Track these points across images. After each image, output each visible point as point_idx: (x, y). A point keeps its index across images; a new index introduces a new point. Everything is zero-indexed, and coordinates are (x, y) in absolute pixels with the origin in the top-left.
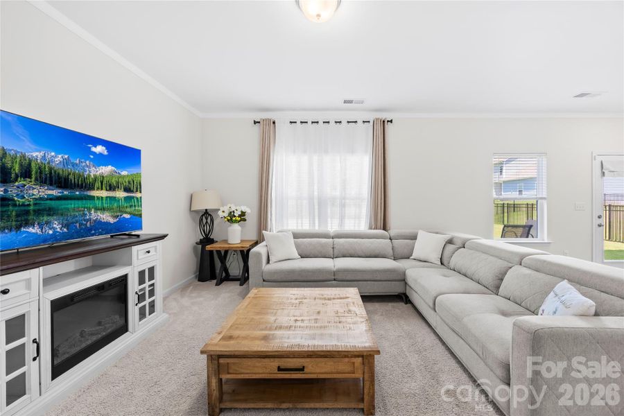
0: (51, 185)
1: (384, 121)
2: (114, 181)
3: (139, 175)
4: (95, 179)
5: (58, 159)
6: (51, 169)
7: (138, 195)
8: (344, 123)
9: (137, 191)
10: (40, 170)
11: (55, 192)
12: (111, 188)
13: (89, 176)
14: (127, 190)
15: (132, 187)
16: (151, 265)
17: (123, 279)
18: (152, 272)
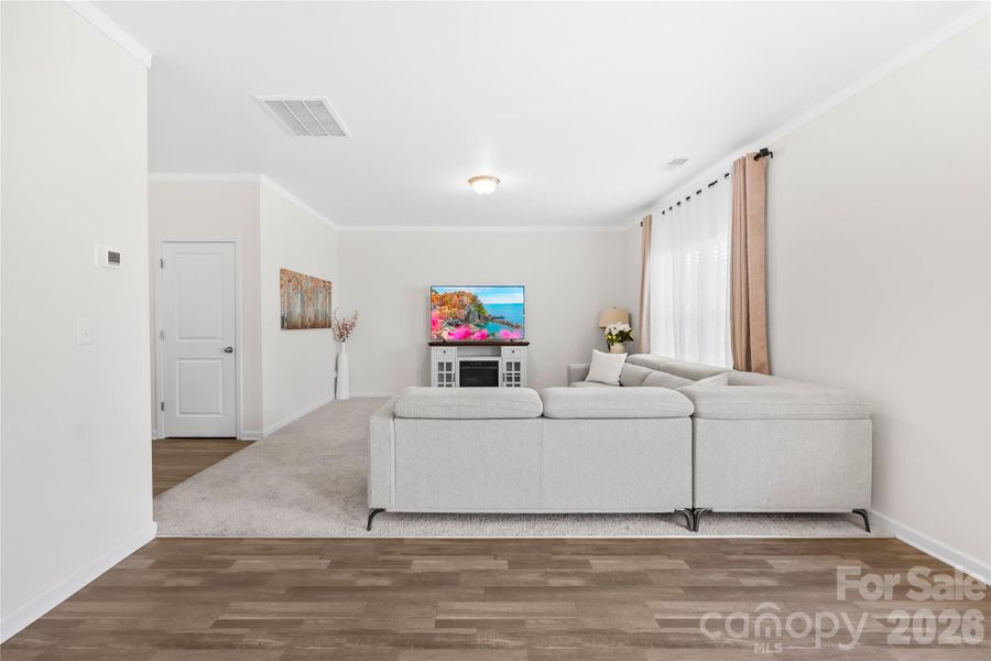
8: (704, 190)
16: (517, 361)
17: (496, 363)
18: (518, 365)
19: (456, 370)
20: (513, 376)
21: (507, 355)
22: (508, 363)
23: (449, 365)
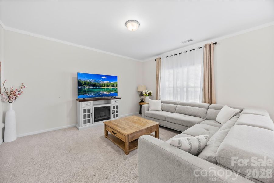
0: (91, 86)
1: (210, 45)
2: (108, 85)
3: (117, 82)
4: (103, 84)
5: (93, 81)
6: (91, 83)
7: (117, 88)
8: (189, 51)
9: (116, 86)
10: (89, 83)
11: (92, 87)
12: (108, 86)
13: (101, 84)
14: (112, 86)
15: (115, 86)
16: (117, 105)
17: (109, 107)
18: (117, 107)
19: (92, 112)
20: (116, 111)
21: (113, 103)
22: (114, 106)
23: (89, 110)
